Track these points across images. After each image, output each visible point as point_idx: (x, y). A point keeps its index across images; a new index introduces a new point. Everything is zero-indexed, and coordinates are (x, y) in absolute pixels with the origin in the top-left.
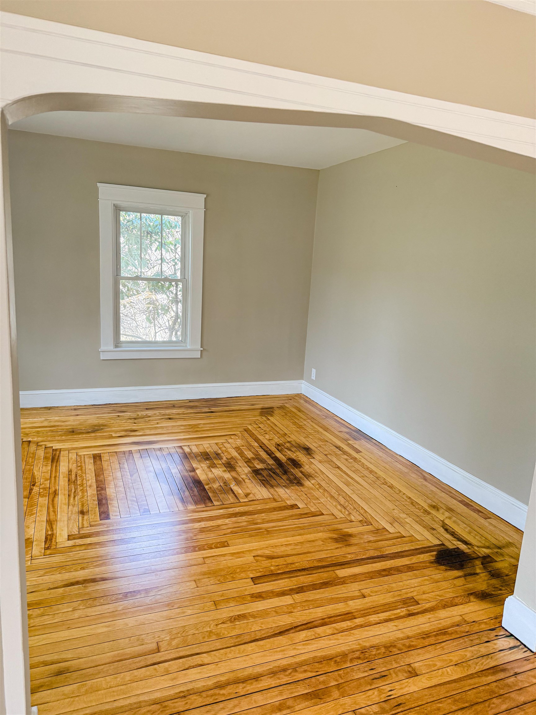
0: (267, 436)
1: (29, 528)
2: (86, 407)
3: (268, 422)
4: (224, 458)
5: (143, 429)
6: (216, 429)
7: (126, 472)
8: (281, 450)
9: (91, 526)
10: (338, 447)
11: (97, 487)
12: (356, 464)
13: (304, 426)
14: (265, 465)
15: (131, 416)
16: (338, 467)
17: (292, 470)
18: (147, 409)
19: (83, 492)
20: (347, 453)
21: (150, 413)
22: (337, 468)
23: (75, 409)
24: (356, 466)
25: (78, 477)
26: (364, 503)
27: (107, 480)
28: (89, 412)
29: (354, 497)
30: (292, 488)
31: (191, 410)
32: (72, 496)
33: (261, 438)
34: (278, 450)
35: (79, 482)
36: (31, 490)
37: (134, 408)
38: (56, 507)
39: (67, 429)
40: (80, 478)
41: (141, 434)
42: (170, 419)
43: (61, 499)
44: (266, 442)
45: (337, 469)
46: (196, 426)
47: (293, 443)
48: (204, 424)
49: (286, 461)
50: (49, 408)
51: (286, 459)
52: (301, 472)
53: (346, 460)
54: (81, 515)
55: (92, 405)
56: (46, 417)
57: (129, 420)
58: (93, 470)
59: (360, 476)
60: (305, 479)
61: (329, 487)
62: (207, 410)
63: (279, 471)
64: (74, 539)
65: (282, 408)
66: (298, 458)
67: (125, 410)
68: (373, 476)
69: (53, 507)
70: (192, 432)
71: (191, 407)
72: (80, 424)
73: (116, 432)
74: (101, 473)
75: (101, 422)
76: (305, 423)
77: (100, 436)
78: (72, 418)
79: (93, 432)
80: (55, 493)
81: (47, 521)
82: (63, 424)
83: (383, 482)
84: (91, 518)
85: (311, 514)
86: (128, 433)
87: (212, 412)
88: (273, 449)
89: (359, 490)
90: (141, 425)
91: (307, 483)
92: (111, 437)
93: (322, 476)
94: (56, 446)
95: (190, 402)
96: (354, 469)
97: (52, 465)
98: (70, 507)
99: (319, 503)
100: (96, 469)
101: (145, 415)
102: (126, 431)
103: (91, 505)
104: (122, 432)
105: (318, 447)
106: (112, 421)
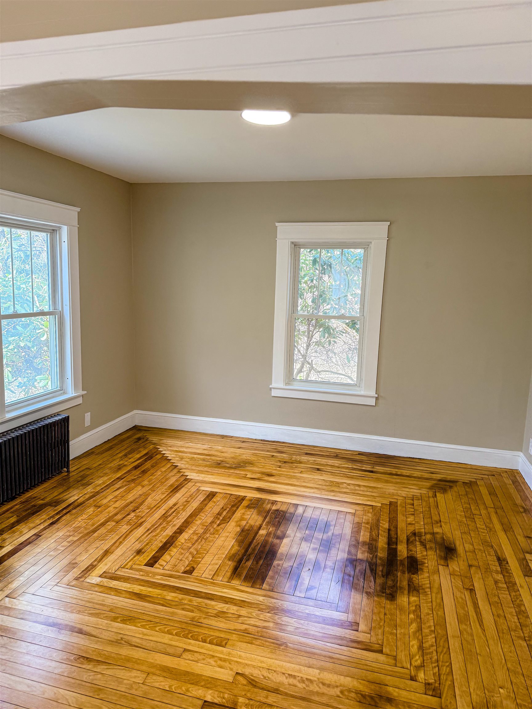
0: (411, 519)
1: (87, 552)
2: (255, 441)
3: (431, 500)
4: (330, 534)
5: (280, 475)
6: (357, 494)
7: (219, 519)
8: (412, 542)
9: (131, 568)
10: (501, 561)
11: (178, 529)
12: (507, 592)
13: (476, 517)
14: (371, 556)
15: (285, 458)
16: (472, 590)
17: (399, 574)
18: (307, 454)
19: (161, 531)
20: (507, 572)
21: (305, 458)
22: (468, 592)
23: (244, 442)
24: (505, 596)
25: (174, 513)
26: (461, 658)
27: (194, 523)
28: (253, 447)
29: (454, 644)
30: (376, 598)
31: (350, 464)
32: (150, 531)
33: (400, 518)
34: (408, 540)
35: (169, 519)
36: (128, 515)
37: (295, 450)
38: (126, 539)
39: (217, 461)
40: (175, 514)
41: (273, 480)
42: (318, 469)
43: (140, 531)
44: (401, 525)
45: (467, 594)
46: (338, 484)
47: (438, 536)
48: (349, 484)
49: (404, 559)
50: (223, 437)
51: (406, 555)
52: (410, 581)
53: (496, 582)
54: (135, 554)
55: (262, 440)
56: (213, 444)
57: (279, 462)
58: (194, 509)
59: (495, 613)
60: (406, 592)
61: (428, 614)
62: (369, 468)
63: (381, 568)
64: (105, 577)
65: (470, 484)
66: (425, 559)
67: (285, 451)
68: (516, 621)
69: (125, 537)
70: (328, 491)
71: (353, 461)
72: (233, 458)
73: (253, 472)
74: (197, 513)
75: (253, 458)
76: (483, 512)
77: (236, 473)
78: (232, 450)
79: (235, 468)
80: (141, 524)
81: (106, 551)
82: (219, 454)
83: (526, 635)
84: (139, 561)
85: (365, 645)
86: (263, 476)
87: (372, 472)
88: (402, 537)
89: (472, 635)
90: (285, 470)
91: (403, 600)
92: (245, 477)
93: (434, 595)
94: (191, 475)
95: (359, 454)
96: (496, 599)
97: (168, 495)
98: (137, 542)
99: (391, 634)
100: (197, 508)
101: (298, 460)
102: (263, 473)
103: (153, 547)
104: (258, 474)
105: (470, 552)
106: (262, 460)
